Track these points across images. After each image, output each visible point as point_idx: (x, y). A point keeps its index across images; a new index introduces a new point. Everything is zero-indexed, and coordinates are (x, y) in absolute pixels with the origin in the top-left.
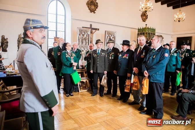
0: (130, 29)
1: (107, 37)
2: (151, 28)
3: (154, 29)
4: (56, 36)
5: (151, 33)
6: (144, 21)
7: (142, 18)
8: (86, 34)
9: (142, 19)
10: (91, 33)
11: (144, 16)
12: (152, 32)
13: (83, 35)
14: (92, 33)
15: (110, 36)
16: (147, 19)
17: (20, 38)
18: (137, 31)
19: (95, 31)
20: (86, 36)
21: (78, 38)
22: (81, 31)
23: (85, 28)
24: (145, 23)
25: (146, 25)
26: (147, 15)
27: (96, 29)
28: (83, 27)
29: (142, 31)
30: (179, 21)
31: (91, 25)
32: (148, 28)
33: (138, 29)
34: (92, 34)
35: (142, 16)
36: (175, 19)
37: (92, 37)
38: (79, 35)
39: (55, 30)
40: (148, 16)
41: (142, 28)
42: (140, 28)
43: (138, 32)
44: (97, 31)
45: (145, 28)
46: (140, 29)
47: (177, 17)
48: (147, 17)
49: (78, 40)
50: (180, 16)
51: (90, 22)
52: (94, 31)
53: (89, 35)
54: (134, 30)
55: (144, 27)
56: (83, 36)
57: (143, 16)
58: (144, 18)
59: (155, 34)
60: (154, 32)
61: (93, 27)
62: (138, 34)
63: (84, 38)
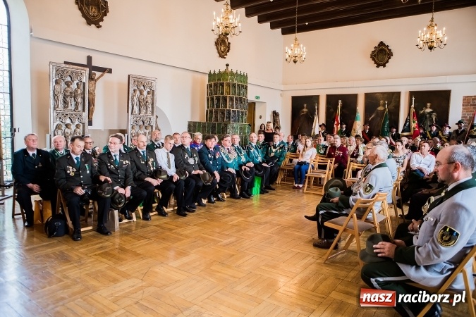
0: (190, 74)
1: (134, 91)
2: (239, 73)
3: (245, 75)
5: (239, 85)
6: (223, 57)
7: (217, 49)
8: (76, 82)
9: (216, 51)
10: (91, 78)
11: (223, 45)
12: (241, 81)
13: (68, 84)
14: (93, 79)
15: (142, 88)
16: (228, 51)
18: (207, 78)
19: (102, 75)
20: (76, 87)
21: (51, 92)
22: (60, 73)
23: (72, 66)
24: (224, 62)
25: (227, 65)
26: (229, 43)
27: (103, 70)
28: (66, 63)
29: (219, 80)
30: (295, 62)
31: (89, 59)
32: (232, 73)
33: (210, 75)
34: (93, 82)
35: (217, 44)
36: (287, 56)
37: (94, 90)
38: (57, 82)
40: (231, 45)
41: (217, 72)
42: (212, 72)
43: (209, 81)
45: (225, 71)
46: (215, 73)
47: (290, 52)
48: (229, 48)
50: (296, 52)
51: (86, 50)
52: (98, 74)
54: (199, 76)
55: (223, 70)
56: (68, 86)
57: (221, 45)
58: (222, 49)
59: (246, 88)
60: (244, 82)
61: (94, 64)
62: (210, 86)
63: (71, 93)
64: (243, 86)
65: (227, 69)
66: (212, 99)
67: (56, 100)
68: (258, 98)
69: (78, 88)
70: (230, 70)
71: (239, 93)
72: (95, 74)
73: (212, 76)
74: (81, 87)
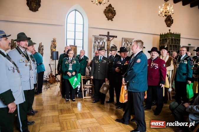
0: (152, 36)
1: (125, 44)
2: (175, 33)
3: (179, 34)
4: (75, 44)
5: (175, 39)
6: (169, 26)
7: (166, 23)
8: (101, 42)
9: (166, 24)
11: (169, 21)
12: (176, 37)
13: (99, 43)
14: (109, 40)
15: (128, 43)
16: (172, 24)
17: (40, 47)
19: (113, 39)
21: (93, 46)
22: (96, 39)
23: (102, 36)
24: (169, 28)
25: (170, 30)
26: (173, 20)
27: (113, 37)
28: (100, 35)
29: (165, 37)
31: (108, 33)
32: (171, 34)
34: (109, 41)
35: (166, 21)
37: (110, 45)
38: (95, 42)
39: (74, 39)
40: (174, 21)
41: (164, 34)
42: (162, 34)
43: (160, 38)
44: (115, 38)
45: (168, 33)
46: (163, 34)
48: (172, 22)
49: (93, 48)
51: (108, 30)
52: (111, 38)
53: (105, 42)
54: (156, 36)
56: (99, 44)
57: (168, 21)
58: (169, 23)
59: (179, 40)
60: (178, 37)
61: (110, 35)
62: (160, 40)
63: (100, 46)
64: (177, 39)
67: (94, 49)
68: (189, 45)
69: (102, 44)
70: (170, 32)
71: (175, 43)
72: (110, 38)
73: (161, 36)
74: (104, 44)
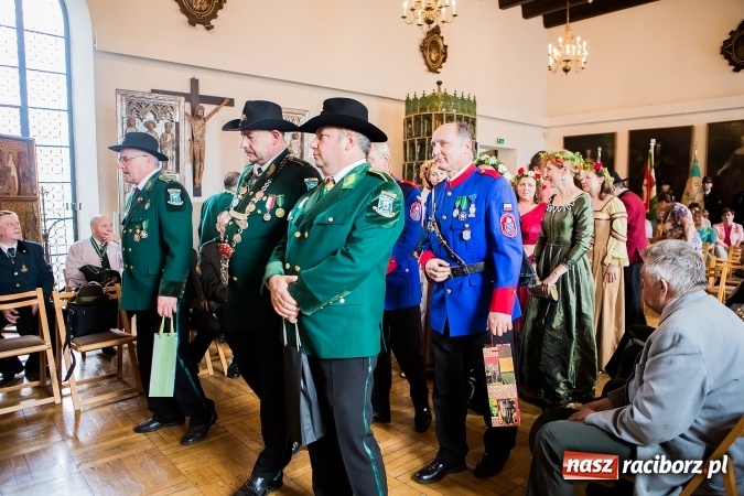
0: (375, 103)
2: (459, 96)
3: (472, 99)
6: (434, 71)
7: (425, 57)
8: (162, 123)
9: (422, 60)
10: (195, 115)
11: (434, 48)
12: (463, 110)
13: (149, 126)
14: (199, 117)
16: (444, 60)
18: (403, 107)
19: (216, 110)
21: (120, 141)
22: (135, 107)
23: (161, 96)
24: (435, 77)
25: (439, 83)
26: (446, 47)
28: (153, 91)
29: (423, 109)
30: (566, 70)
31: (194, 83)
32: (446, 97)
33: (408, 102)
34: (200, 122)
35: (423, 48)
36: (551, 62)
39: (20, 104)
40: (449, 50)
41: (419, 96)
42: (412, 97)
43: (407, 112)
45: (434, 94)
46: (415, 99)
47: (556, 53)
48: (445, 54)
50: (568, 52)
51: (191, 69)
52: (208, 108)
53: (177, 124)
54: (392, 105)
55: (428, 93)
56: (150, 130)
57: (430, 50)
58: (434, 57)
59: (474, 122)
60: (469, 112)
61: (202, 92)
62: (408, 121)
64: (467, 119)
65: (439, 89)
66: (412, 144)
68: (501, 141)
69: (167, 132)
70: (443, 91)
72: (203, 108)
73: (410, 104)
74: (173, 131)
